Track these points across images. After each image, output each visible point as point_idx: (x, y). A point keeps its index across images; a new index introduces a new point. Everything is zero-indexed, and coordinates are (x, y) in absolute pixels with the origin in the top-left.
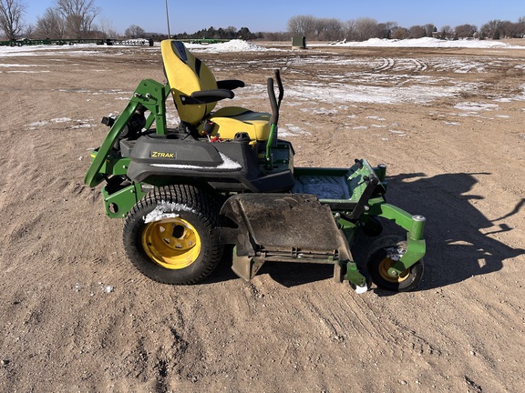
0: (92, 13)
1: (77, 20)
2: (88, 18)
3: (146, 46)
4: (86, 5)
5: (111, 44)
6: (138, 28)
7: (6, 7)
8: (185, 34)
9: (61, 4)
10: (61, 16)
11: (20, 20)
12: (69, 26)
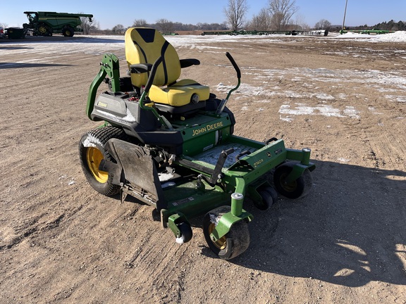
0: (292, 11)
1: (280, 16)
2: (288, 15)
3: (321, 36)
4: (289, 5)
5: (296, 34)
6: (326, 22)
7: (236, 8)
8: (366, 26)
9: (272, 5)
10: (270, 14)
11: (243, 17)
12: (273, 22)
